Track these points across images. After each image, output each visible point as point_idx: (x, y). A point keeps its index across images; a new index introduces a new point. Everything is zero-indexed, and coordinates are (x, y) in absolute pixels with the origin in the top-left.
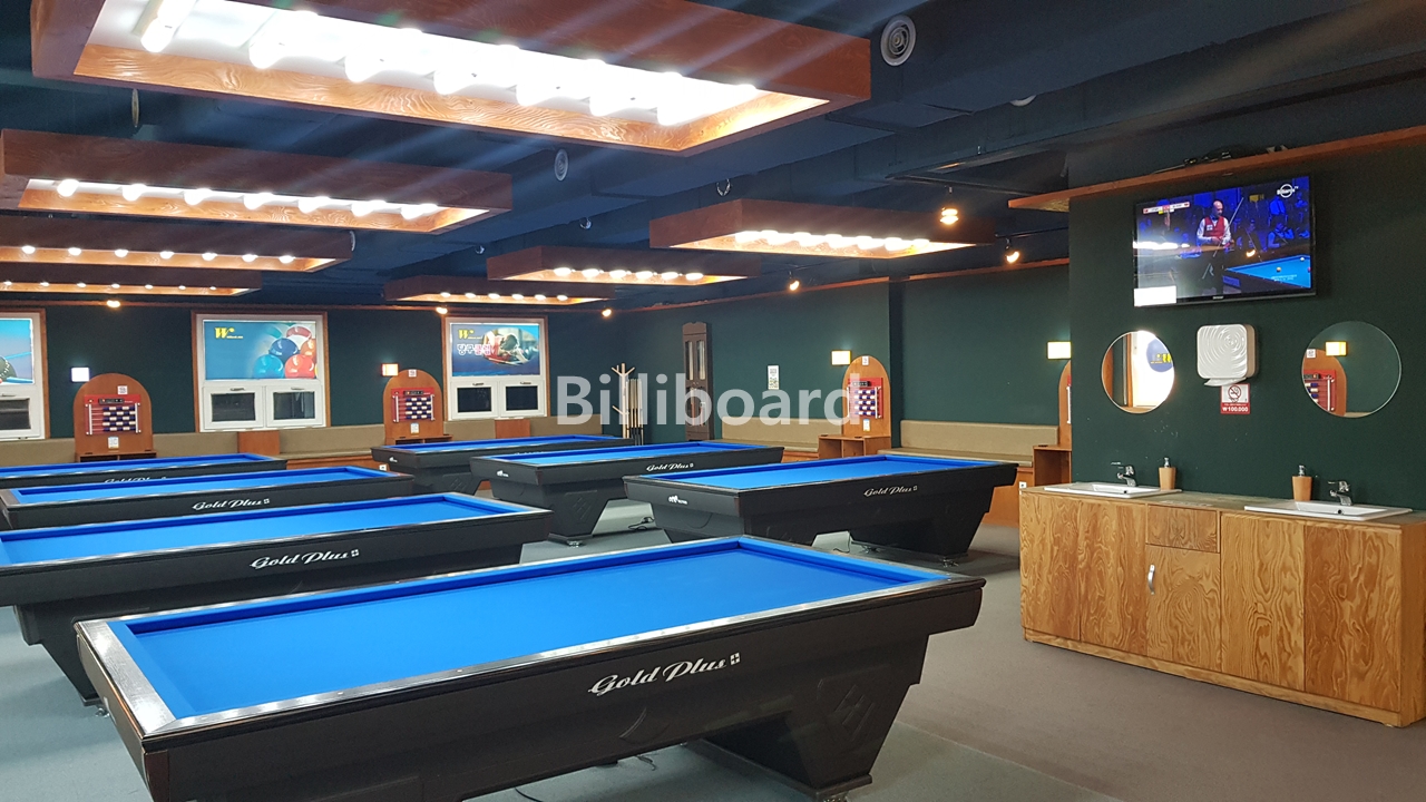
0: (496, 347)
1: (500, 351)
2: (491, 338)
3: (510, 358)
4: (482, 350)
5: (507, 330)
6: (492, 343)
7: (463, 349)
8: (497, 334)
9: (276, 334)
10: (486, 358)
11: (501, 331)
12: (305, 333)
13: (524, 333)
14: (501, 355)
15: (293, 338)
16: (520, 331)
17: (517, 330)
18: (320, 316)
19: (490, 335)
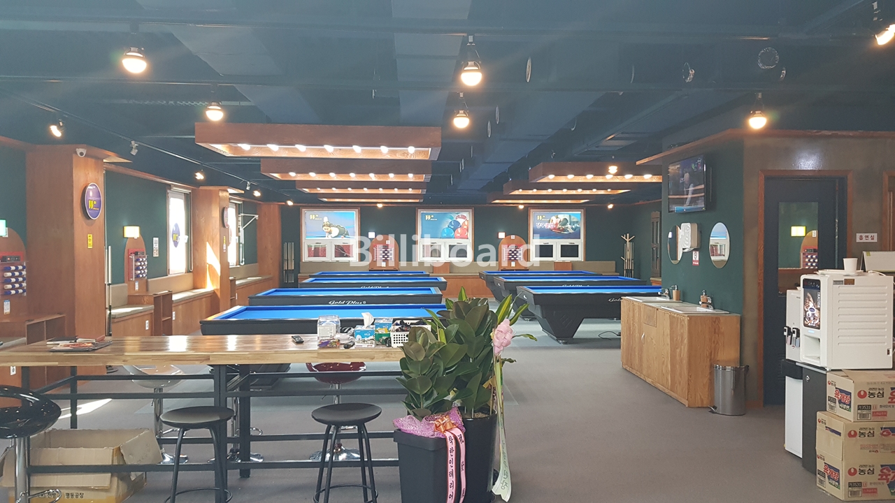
0: (556, 224)
1: (559, 226)
2: (555, 219)
3: (564, 230)
4: (549, 226)
5: (563, 216)
6: (555, 222)
7: (539, 225)
8: (557, 218)
9: (452, 218)
10: (551, 230)
11: (559, 216)
12: (464, 217)
13: (572, 217)
14: (559, 228)
15: (459, 220)
16: (570, 216)
17: (568, 216)
18: (471, 210)
19: (554, 218)
